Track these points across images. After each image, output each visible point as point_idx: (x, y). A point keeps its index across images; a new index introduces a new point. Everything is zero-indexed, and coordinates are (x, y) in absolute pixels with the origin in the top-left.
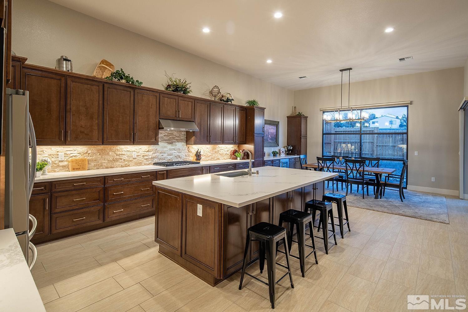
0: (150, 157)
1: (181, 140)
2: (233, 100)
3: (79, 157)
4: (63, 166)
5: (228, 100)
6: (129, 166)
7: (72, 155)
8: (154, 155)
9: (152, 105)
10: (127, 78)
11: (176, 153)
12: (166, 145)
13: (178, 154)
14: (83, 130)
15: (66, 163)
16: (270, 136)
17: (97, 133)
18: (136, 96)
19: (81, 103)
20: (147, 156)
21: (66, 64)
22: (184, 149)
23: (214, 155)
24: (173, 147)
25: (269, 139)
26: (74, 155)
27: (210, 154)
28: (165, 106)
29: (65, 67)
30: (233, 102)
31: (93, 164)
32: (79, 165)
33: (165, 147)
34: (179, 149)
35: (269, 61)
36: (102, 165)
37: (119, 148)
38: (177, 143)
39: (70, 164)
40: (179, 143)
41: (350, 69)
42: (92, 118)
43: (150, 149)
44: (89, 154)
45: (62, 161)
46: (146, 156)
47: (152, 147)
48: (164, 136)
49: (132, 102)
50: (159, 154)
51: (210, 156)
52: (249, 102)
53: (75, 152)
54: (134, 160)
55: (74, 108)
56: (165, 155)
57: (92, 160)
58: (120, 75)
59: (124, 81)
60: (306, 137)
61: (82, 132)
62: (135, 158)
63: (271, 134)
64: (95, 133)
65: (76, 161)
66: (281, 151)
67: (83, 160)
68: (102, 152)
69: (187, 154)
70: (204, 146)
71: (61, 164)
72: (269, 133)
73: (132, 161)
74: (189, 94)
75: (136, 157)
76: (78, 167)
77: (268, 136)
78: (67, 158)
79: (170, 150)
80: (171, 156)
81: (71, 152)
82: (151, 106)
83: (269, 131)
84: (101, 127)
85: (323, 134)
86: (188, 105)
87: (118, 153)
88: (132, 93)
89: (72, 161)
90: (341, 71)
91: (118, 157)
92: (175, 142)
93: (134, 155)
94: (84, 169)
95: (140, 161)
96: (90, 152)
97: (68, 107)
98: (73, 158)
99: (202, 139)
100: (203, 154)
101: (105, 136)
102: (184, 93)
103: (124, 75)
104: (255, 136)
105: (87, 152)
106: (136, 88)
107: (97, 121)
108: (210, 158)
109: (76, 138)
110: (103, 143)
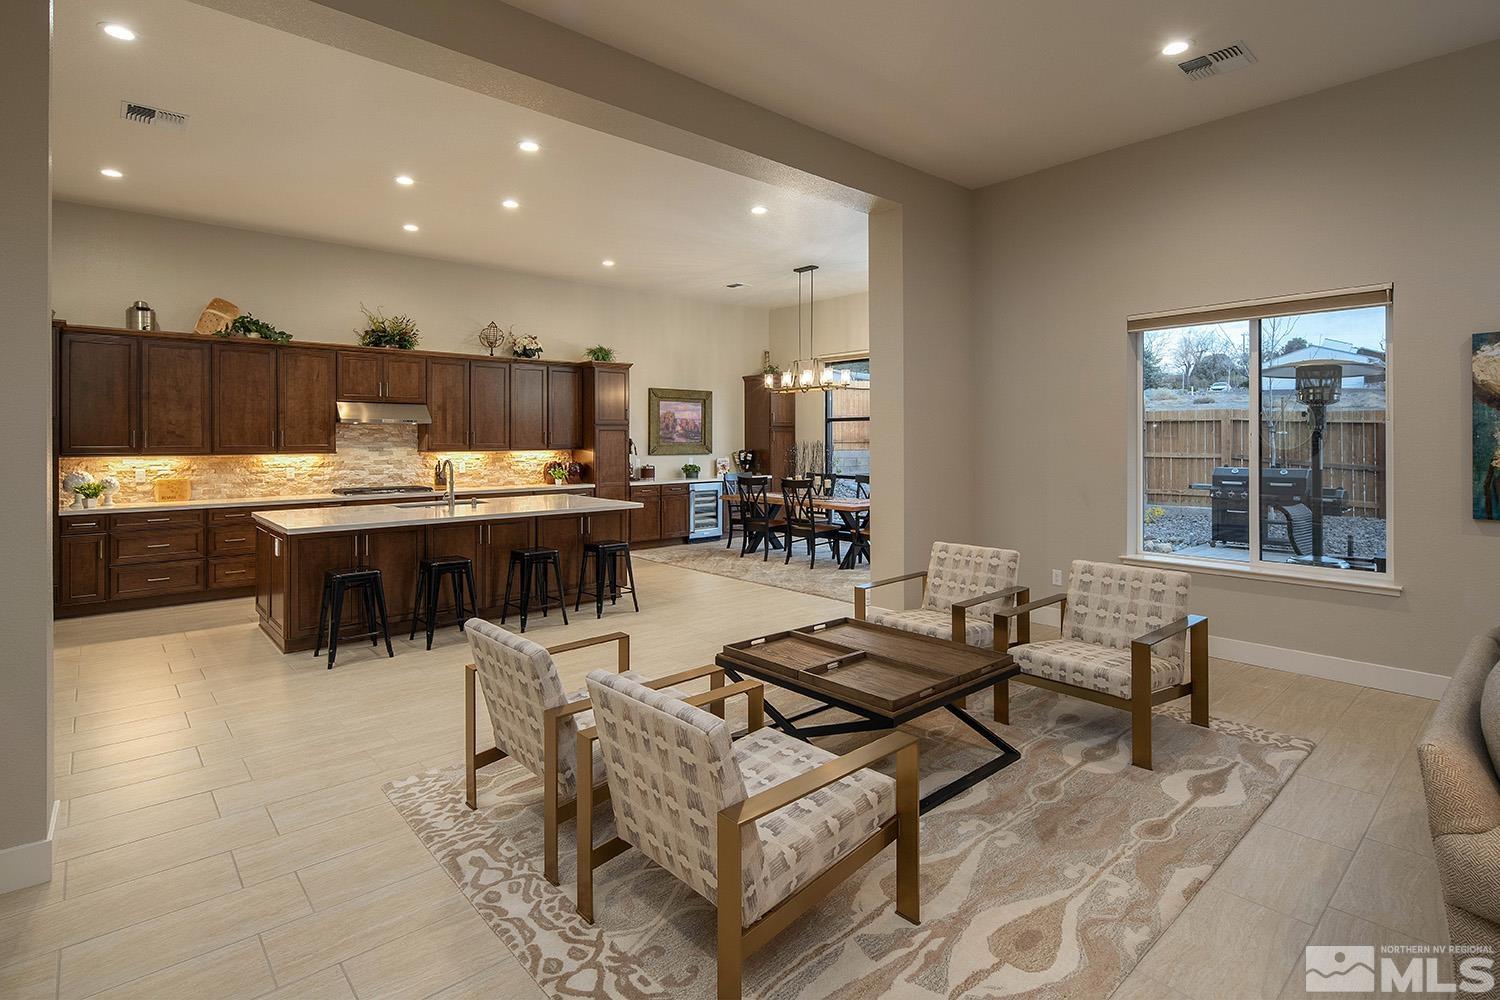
0: (327, 477)
1: (405, 443)
2: (540, 350)
3: (174, 477)
4: (144, 493)
5: (526, 352)
6: (278, 494)
7: (160, 473)
8: (335, 474)
9: (318, 376)
10: (263, 329)
11: (392, 470)
12: (365, 452)
13: (396, 471)
14: (171, 428)
15: (148, 488)
16: (679, 428)
17: (200, 433)
18: (281, 360)
19: (168, 383)
21: (143, 317)
22: (411, 461)
23: (497, 475)
24: (385, 458)
25: (675, 436)
26: (166, 472)
27: (486, 472)
28: (351, 375)
29: (140, 321)
30: (543, 357)
31: (201, 489)
32: (174, 488)
33: (364, 457)
34: (400, 462)
35: (608, 263)
36: (220, 492)
37: (255, 461)
38: (394, 449)
39: (156, 489)
40: (400, 449)
41: (812, 268)
42: (189, 407)
43: (326, 461)
44: (193, 471)
45: (142, 484)
46: (318, 475)
47: (330, 458)
48: (361, 435)
49: (273, 373)
50: (348, 472)
51: (486, 475)
53: (166, 468)
54: (290, 483)
55: (154, 391)
56: (364, 474)
57: (199, 483)
58: (245, 324)
59: (254, 335)
60: (791, 429)
61: (170, 432)
62: (292, 480)
63: (684, 425)
64: (197, 435)
65: (169, 485)
66: (718, 466)
67: (181, 483)
68: (218, 468)
69: (419, 472)
71: (139, 488)
72: (675, 420)
73: (285, 484)
74: (416, 348)
75: (293, 477)
76: (172, 494)
77: (674, 428)
78: (152, 478)
79: (376, 462)
80: (380, 477)
81: (158, 468)
82: (315, 377)
83: (677, 416)
84: (207, 421)
85: (828, 421)
86: (409, 370)
87: (255, 469)
88: (272, 356)
89: (161, 484)
90: (799, 270)
91: (254, 477)
92: (389, 447)
93: (291, 473)
94: (182, 498)
95: (303, 486)
96: (195, 467)
97: (144, 391)
98: (163, 478)
99: (449, 437)
100: (464, 472)
101: (217, 438)
102: (401, 347)
103: (256, 323)
104: (597, 431)
105: (189, 468)
106: (281, 346)
107: (200, 412)
108: (486, 481)
109: (159, 443)
110: (213, 452)
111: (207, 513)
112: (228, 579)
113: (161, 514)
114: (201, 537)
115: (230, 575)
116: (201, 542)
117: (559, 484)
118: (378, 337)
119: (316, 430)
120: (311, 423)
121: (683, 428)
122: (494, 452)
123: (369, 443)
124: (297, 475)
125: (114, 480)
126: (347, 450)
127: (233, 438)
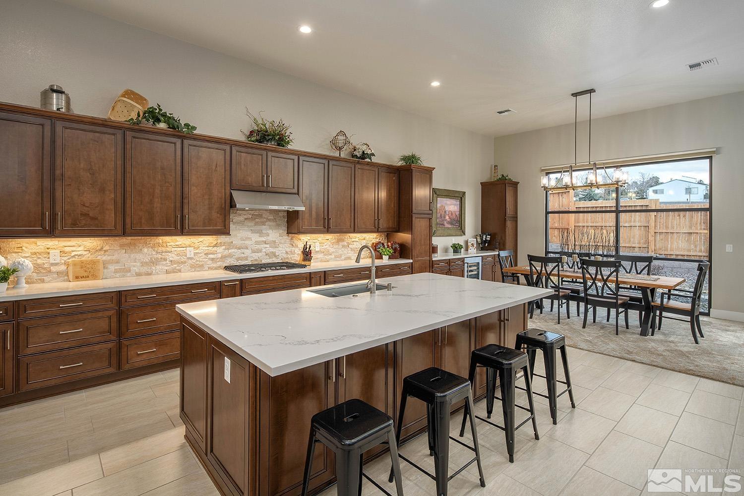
0: (220, 256)
1: (277, 227)
2: (373, 155)
3: (88, 257)
4: (58, 273)
5: (364, 156)
6: (180, 271)
7: (74, 254)
8: (226, 252)
9: (216, 167)
10: (169, 120)
11: (267, 249)
12: (249, 234)
13: (272, 250)
14: (85, 210)
15: (63, 268)
16: (447, 217)
17: (113, 215)
18: (186, 150)
19: (82, 165)
20: (214, 254)
21: (57, 99)
22: (283, 241)
23: (340, 252)
24: (263, 239)
25: (445, 223)
26: (79, 253)
27: (333, 250)
28: (243, 167)
30: (374, 160)
31: (112, 268)
32: (87, 270)
33: (248, 239)
34: (275, 242)
35: (435, 84)
36: (130, 271)
37: (161, 241)
38: (270, 232)
39: (71, 269)
40: (274, 231)
41: (591, 91)
42: (102, 190)
43: (219, 241)
44: (105, 251)
45: (56, 264)
46: (212, 254)
47: (223, 239)
48: (246, 219)
49: (178, 160)
50: (236, 250)
51: (333, 252)
52: (404, 159)
53: (80, 249)
54: (190, 262)
56: (248, 252)
57: (111, 262)
58: (154, 115)
59: (162, 125)
60: (515, 219)
61: (85, 215)
62: (191, 258)
63: (450, 215)
64: (110, 218)
65: (82, 265)
66: (469, 244)
67: (94, 263)
68: (129, 249)
69: (288, 250)
70: (322, 235)
71: (53, 269)
72: (445, 212)
73: (185, 262)
74: (289, 147)
75: (192, 256)
76: (85, 274)
77: (445, 217)
78: (65, 258)
79: (257, 243)
80: (260, 254)
81: (73, 249)
82: (214, 168)
83: (447, 208)
84: (120, 205)
85: (547, 213)
86: (285, 164)
87: (160, 249)
88: (179, 146)
89: (75, 265)
90: (575, 95)
91: (159, 256)
92: (266, 229)
93: (190, 252)
94: (95, 277)
95: (201, 263)
96: (107, 248)
97: (58, 172)
98: (77, 259)
99: (314, 223)
100: (319, 250)
101: (128, 220)
102: (279, 145)
103: (164, 115)
104: (414, 219)
105: (102, 248)
106: (188, 137)
107: (113, 196)
108: (333, 257)
109: (74, 224)
110: (124, 234)
111: (120, 296)
112: (139, 359)
113: (73, 298)
114: (114, 320)
115: (142, 354)
116: (114, 325)
117: (386, 261)
118: (263, 135)
119: (215, 215)
120: (210, 208)
121: (450, 218)
122: (339, 235)
123: (251, 226)
124: (195, 254)
126: (238, 232)
127: (143, 221)
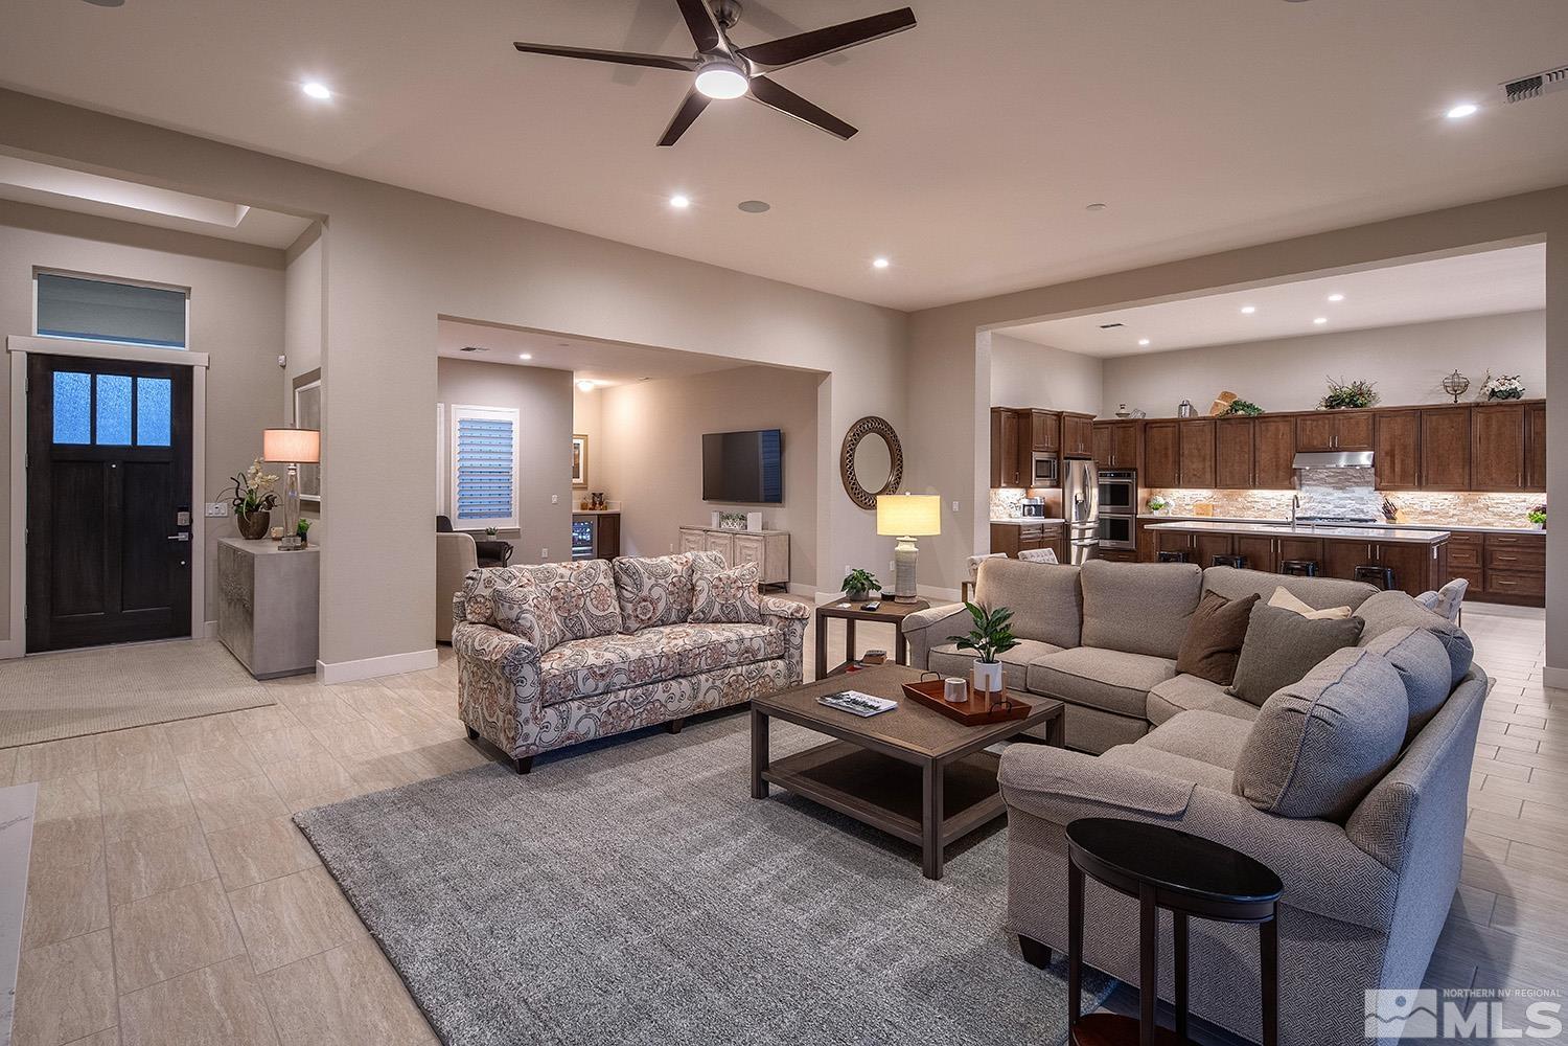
3: (1205, 502)
4: (1188, 510)
6: (1265, 517)
7: (1198, 499)
9: (1283, 438)
10: (1248, 408)
11: (1353, 505)
12: (1331, 490)
13: (1358, 506)
14: (1195, 473)
15: (1191, 507)
18: (1257, 427)
19: (1193, 446)
21: (1187, 409)
22: (1372, 498)
23: (1468, 515)
24: (1348, 495)
26: (1200, 499)
27: (1453, 512)
28: (1308, 433)
29: (1186, 413)
30: (1524, 397)
31: (1218, 510)
32: (1203, 508)
33: (1328, 494)
34: (1362, 499)
36: (1228, 513)
37: (1248, 493)
38: (1356, 489)
39: (1195, 508)
40: (1361, 487)
42: (1204, 459)
45: (1188, 505)
48: (1327, 476)
49: (1251, 436)
50: (1316, 504)
53: (1200, 496)
54: (1273, 510)
55: (1186, 452)
56: (1331, 507)
57: (1217, 506)
58: (1236, 405)
59: (1240, 412)
61: (1195, 475)
64: (1209, 477)
65: (1201, 506)
67: (1208, 503)
68: (1228, 497)
71: (1187, 508)
73: (1269, 511)
75: (1274, 506)
76: (1202, 512)
78: (1193, 502)
79: (1341, 498)
80: (1342, 510)
81: (1197, 496)
82: (1280, 439)
84: (1213, 468)
86: (1358, 424)
87: (1249, 499)
88: (1252, 425)
89: (1197, 506)
91: (1249, 504)
92: (1351, 486)
93: (1273, 503)
94: (1208, 514)
95: (1282, 513)
96: (1216, 496)
97: (1181, 452)
98: (1199, 502)
99: (1397, 479)
101: (1219, 479)
103: (1245, 404)
105: (1213, 497)
106: (1257, 418)
107: (1209, 463)
109: (1189, 482)
118: (1334, 402)
119: (1281, 473)
122: (1467, 493)
123: (1334, 483)
124: (1277, 505)
125: (1172, 502)
126: (1315, 488)
127: (1228, 479)
